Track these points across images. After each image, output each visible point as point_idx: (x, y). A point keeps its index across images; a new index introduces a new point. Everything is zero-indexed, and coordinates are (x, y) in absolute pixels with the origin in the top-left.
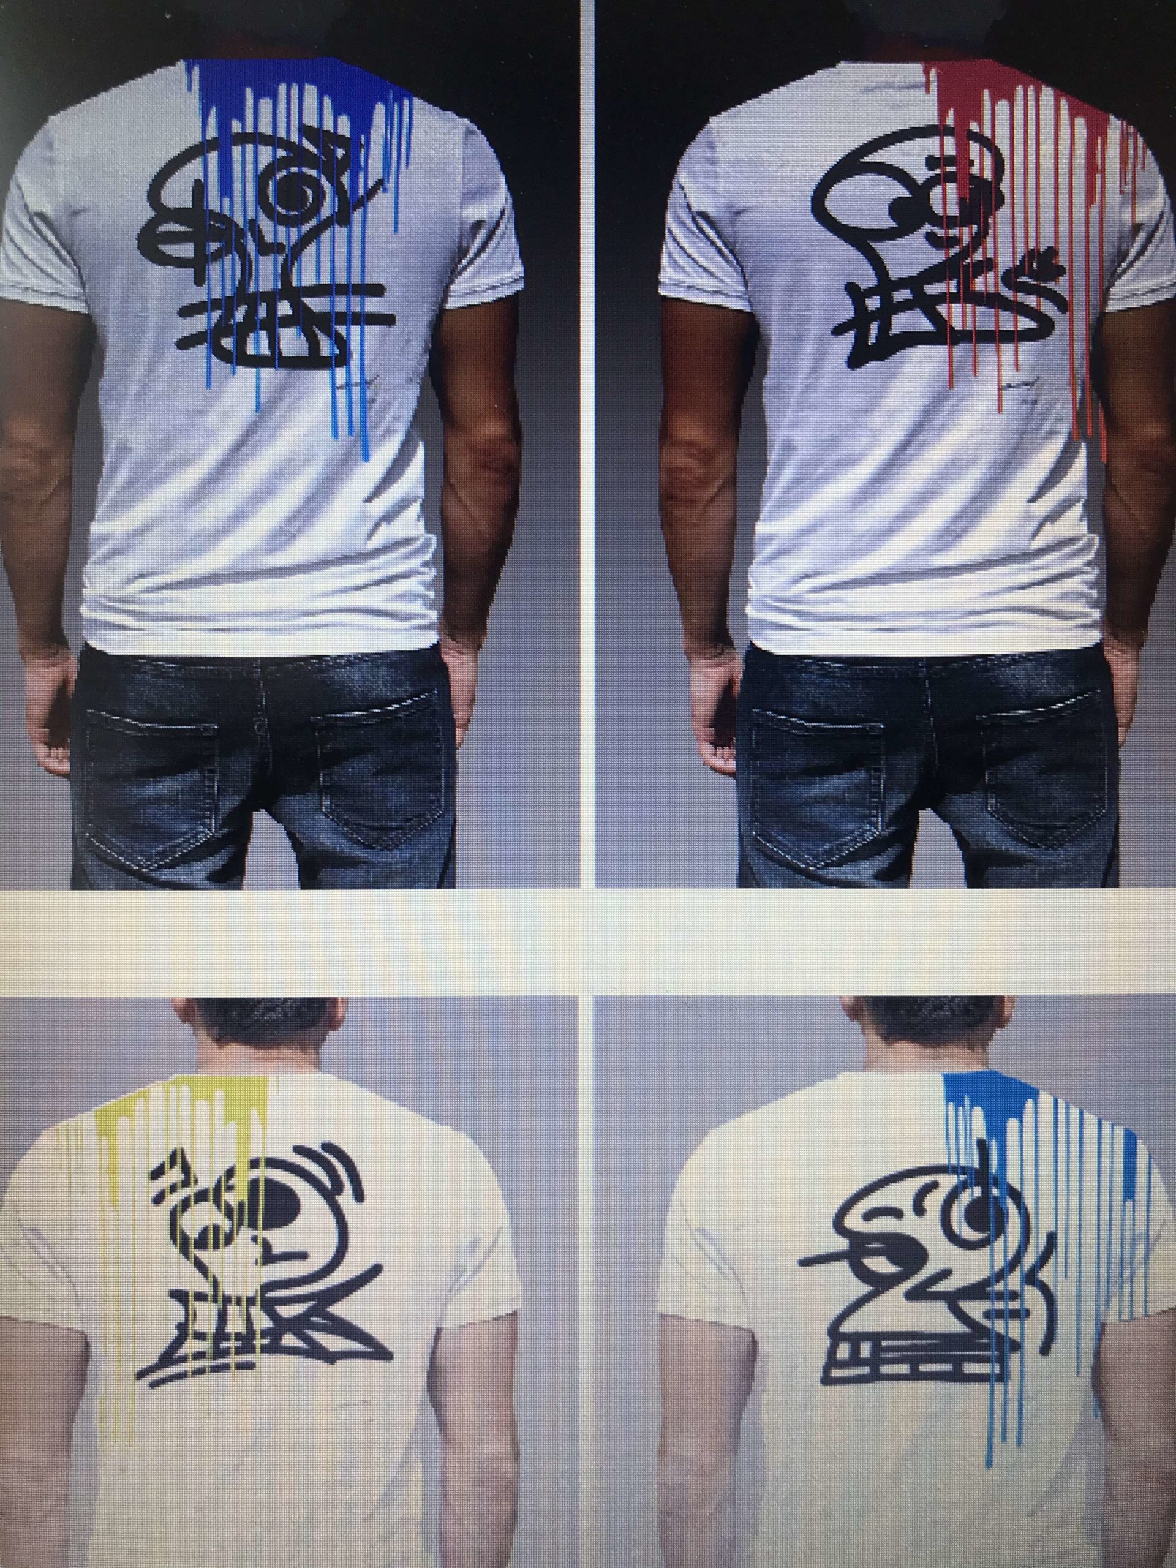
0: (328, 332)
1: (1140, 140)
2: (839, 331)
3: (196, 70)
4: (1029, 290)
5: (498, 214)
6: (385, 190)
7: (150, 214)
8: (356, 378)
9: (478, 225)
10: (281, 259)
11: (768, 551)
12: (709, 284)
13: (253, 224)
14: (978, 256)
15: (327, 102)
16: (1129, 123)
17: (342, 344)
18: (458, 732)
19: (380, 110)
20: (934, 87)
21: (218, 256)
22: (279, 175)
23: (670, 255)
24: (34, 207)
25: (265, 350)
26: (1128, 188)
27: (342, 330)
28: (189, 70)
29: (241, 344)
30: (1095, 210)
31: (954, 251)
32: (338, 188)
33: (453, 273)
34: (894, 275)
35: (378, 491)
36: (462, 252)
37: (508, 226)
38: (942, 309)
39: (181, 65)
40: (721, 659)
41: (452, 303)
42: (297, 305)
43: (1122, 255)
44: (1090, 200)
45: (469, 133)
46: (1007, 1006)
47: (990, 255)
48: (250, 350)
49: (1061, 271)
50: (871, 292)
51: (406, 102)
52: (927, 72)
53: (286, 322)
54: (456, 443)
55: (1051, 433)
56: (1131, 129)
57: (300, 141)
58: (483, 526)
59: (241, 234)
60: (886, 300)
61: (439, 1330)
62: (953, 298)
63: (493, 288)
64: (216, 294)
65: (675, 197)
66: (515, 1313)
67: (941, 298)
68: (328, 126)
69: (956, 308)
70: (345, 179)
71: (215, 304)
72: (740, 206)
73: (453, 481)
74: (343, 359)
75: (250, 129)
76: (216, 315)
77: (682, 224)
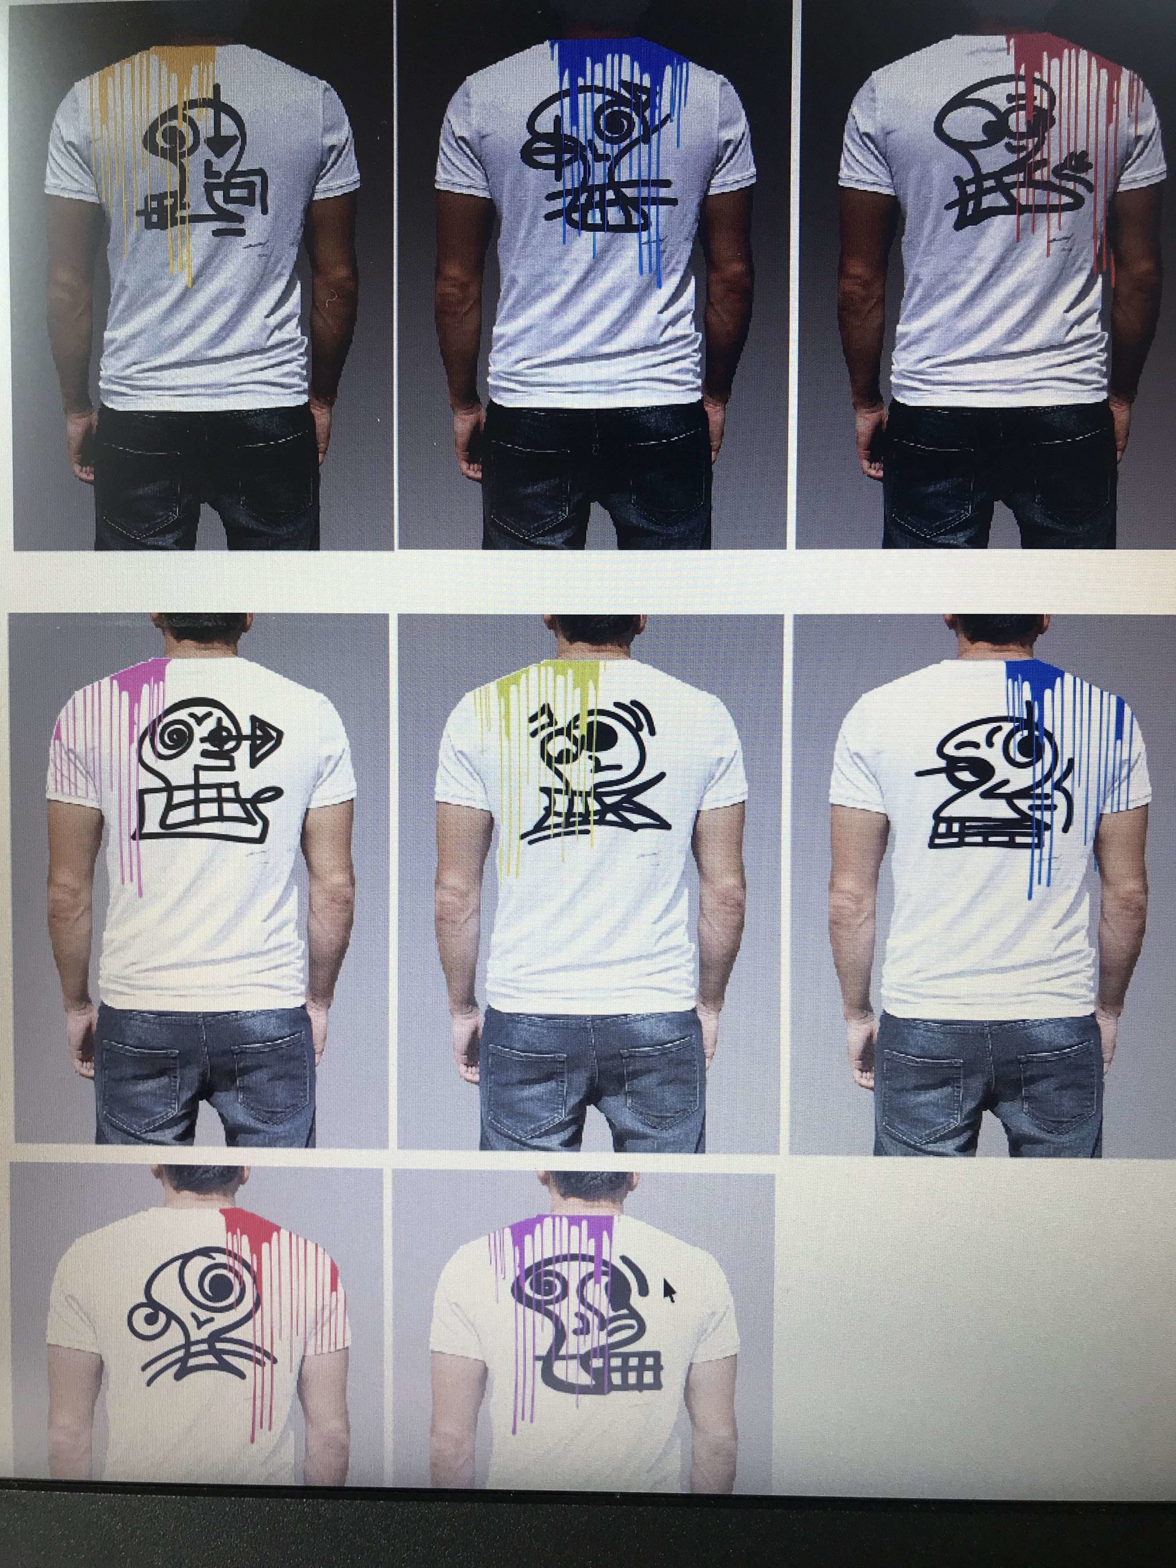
0: (637, 210)
1: (1141, 83)
2: (949, 207)
3: (556, 47)
4: (1069, 178)
5: (740, 135)
6: (671, 121)
7: (529, 137)
8: (654, 238)
9: (728, 143)
10: (608, 164)
11: (904, 343)
12: (870, 178)
13: (591, 143)
14: (1038, 157)
15: (636, 65)
16: (1135, 72)
17: (645, 216)
18: (713, 453)
19: (668, 70)
20: (1012, 51)
21: (570, 162)
22: (607, 112)
23: (846, 160)
24: (458, 133)
25: (598, 221)
26: (1133, 113)
27: (645, 208)
28: (552, 47)
29: (584, 217)
30: (1112, 127)
31: (1022, 155)
32: (643, 120)
33: (713, 173)
34: (984, 171)
35: (666, 307)
36: (718, 159)
37: (747, 144)
38: (1014, 192)
39: (547, 43)
40: (875, 409)
41: (712, 192)
42: (618, 193)
43: (1128, 155)
44: (1109, 121)
45: (723, 84)
46: (1046, 621)
47: (1045, 156)
48: (590, 221)
49: (1090, 166)
50: (970, 182)
51: (685, 65)
52: (1008, 41)
53: (611, 203)
54: (714, 277)
55: (1080, 269)
56: (1136, 76)
57: (620, 90)
58: (730, 327)
59: (584, 148)
60: (979, 186)
61: (699, 812)
62: (1022, 185)
63: (738, 182)
64: (569, 186)
65: (849, 124)
66: (744, 802)
67: (1014, 185)
68: (637, 80)
69: (1023, 191)
70: (647, 114)
71: (568, 192)
72: (889, 130)
73: (712, 300)
74: (646, 226)
75: (589, 84)
76: (569, 199)
77: (853, 140)
